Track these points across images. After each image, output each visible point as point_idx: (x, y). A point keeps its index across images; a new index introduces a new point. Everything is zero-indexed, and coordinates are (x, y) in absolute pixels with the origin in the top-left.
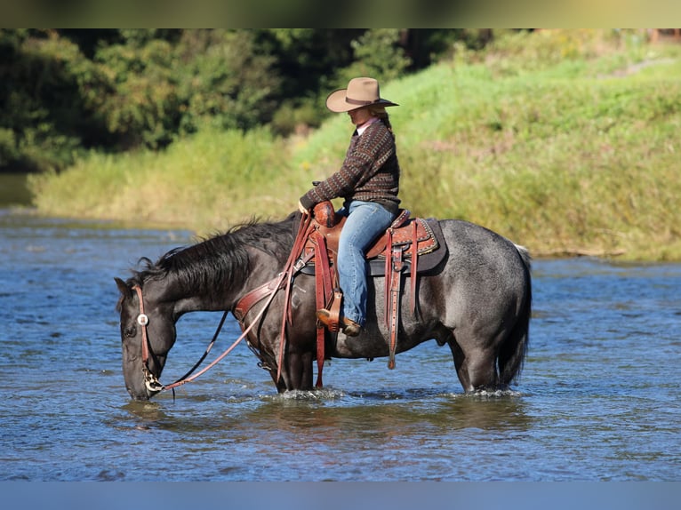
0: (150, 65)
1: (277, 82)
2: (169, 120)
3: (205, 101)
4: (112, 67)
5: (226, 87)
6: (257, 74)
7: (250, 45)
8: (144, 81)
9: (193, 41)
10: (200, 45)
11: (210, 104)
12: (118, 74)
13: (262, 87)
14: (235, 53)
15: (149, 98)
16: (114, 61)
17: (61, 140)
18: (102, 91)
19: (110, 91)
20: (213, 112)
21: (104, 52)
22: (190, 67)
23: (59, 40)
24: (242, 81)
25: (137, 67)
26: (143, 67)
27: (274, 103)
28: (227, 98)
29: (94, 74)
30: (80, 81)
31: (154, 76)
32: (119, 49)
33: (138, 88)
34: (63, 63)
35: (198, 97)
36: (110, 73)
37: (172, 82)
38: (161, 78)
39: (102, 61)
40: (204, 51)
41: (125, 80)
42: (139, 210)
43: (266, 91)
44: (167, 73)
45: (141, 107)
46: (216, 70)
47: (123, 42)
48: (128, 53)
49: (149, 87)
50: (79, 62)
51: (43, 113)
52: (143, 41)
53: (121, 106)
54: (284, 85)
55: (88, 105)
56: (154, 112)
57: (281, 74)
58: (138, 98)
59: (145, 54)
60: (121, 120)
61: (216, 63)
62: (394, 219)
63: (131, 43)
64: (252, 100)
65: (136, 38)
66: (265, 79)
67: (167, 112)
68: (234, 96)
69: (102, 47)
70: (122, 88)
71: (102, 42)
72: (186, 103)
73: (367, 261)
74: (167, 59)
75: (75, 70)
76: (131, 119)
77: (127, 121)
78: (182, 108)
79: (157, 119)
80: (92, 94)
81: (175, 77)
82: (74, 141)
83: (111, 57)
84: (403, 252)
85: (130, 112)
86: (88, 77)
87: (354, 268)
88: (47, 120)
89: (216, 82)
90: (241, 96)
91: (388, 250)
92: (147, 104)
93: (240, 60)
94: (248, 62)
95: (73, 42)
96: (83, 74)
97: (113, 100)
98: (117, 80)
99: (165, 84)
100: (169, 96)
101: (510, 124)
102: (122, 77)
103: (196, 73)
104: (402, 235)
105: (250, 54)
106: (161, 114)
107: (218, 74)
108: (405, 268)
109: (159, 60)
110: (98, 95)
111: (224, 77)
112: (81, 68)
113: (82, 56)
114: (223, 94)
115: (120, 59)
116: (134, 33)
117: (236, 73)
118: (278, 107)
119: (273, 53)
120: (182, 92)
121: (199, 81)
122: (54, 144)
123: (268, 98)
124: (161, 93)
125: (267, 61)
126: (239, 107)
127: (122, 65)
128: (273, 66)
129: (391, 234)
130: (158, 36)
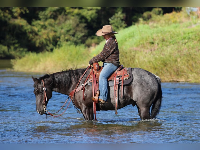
0: (48, 27)
1: (86, 31)
2: (54, 43)
3: (65, 37)
4: (37, 27)
5: (71, 32)
6: (80, 29)
7: (78, 20)
8: (46, 31)
9: (61, 19)
10: (63, 20)
11: (66, 38)
12: (39, 29)
13: (82, 33)
14: (74, 22)
15: (48, 36)
16: (37, 25)
17: (22, 49)
18: (34, 34)
19: (36, 34)
20: (67, 40)
21: (35, 23)
22: (60, 27)
23: (21, 19)
24: (76, 31)
25: (44, 27)
26: (46, 27)
27: (85, 38)
28: (71, 36)
29: (32, 29)
30: (27, 31)
31: (50, 30)
32: (39, 22)
33: (45, 33)
34: (22, 26)
35: (63, 36)
36: (36, 29)
37: (55, 32)
38: (51, 30)
39: (34, 25)
40: (64, 22)
41: (41, 31)
43: (83, 34)
44: (53, 29)
45: (46, 39)
46: (68, 28)
47: (40, 19)
48: (41, 23)
49: (48, 33)
50: (27, 26)
51: (16, 41)
52: (46, 19)
53: (40, 39)
54: (89, 32)
55: (30, 39)
56: (50, 40)
57: (88, 29)
58: (45, 36)
59: (47, 23)
60: (40, 43)
61: (68, 26)
62: (117, 69)
63: (43, 20)
64: (79, 36)
65: (44, 18)
66: (83, 31)
67: (53, 40)
68: (73, 35)
69: (33, 21)
70: (40, 33)
71: (34, 20)
72: (59, 38)
73: (108, 81)
74: (53, 24)
75: (26, 28)
76: (43, 43)
77: (42, 43)
78: (58, 39)
79: (50, 43)
80: (31, 35)
81: (56, 30)
82: (26, 50)
83: (37, 24)
84: (119, 79)
85: (42, 41)
86: (30, 30)
87: (103, 84)
88: (17, 43)
89: (68, 31)
90: (76, 36)
91: (115, 78)
92: (47, 38)
93: (75, 25)
94: (78, 25)
95: (25, 20)
96: (28, 29)
97: (37, 37)
98: (38, 31)
99: (53, 32)
100: (54, 36)
101: (156, 42)
102: (40, 30)
103: (62, 28)
104: (119, 73)
105: (78, 23)
106: (52, 41)
107: (69, 29)
108: (120, 84)
109: (51, 25)
110: (33, 36)
111: (70, 30)
112: (28, 27)
113: (28, 24)
114: (70, 35)
115: (39, 24)
116: (43, 17)
117: (74, 29)
118: (87, 39)
119: (85, 23)
120: (58, 34)
121: (63, 31)
122: (19, 50)
123: (84, 36)
124: (51, 35)
125: (83, 25)
126: (75, 39)
127: (40, 27)
128: (85, 26)
129: (116, 73)
130: (50, 18)
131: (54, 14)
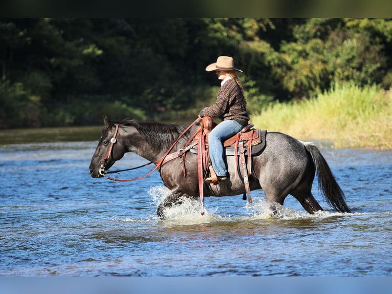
0: (311, 53)
1: (384, 59)
2: (323, 84)
3: (343, 72)
4: (289, 55)
5: (355, 64)
6: (372, 55)
7: (367, 39)
8: (308, 62)
9: (335, 38)
10: (339, 40)
11: (346, 73)
12: (293, 59)
13: (376, 63)
14: (359, 44)
15: (311, 72)
16: (291, 51)
17: (263, 97)
18: (285, 69)
19: (290, 69)
20: (348, 78)
21: (285, 47)
22: (334, 52)
23: (259, 41)
24: (364, 60)
25: (304, 54)
26: (307, 54)
27: (383, 72)
28: (355, 71)
29: (280, 59)
30: (272, 64)
31: (314, 59)
32: (293, 45)
33: (305, 66)
34: (263, 54)
35: (339, 70)
36: (288, 59)
37: (324, 62)
38: (318, 60)
39: (284, 52)
40: (341, 44)
41: (297, 62)
42: (304, 133)
43: (378, 65)
44: (321, 57)
45: (307, 77)
46: (349, 54)
47: (295, 41)
48: (299, 47)
49: (311, 65)
50: (271, 53)
51: (251, 83)
52: (307, 40)
53: (296, 77)
54: (388, 62)
55: (277, 77)
56: (314, 79)
57: (386, 55)
58: (305, 72)
59: (308, 47)
60: (296, 85)
61: (349, 50)
63: (300, 41)
64: (370, 70)
65: (303, 38)
66: (377, 59)
67: (321, 79)
68: (359, 69)
69: (284, 44)
70: (296, 67)
71: (283, 42)
72: (333, 74)
74: (321, 49)
75: (269, 58)
76: (302, 83)
77: (299, 85)
78: (330, 77)
79: (316, 84)
80: (279, 70)
81: (326, 59)
82: (271, 98)
83: (289, 49)
85: (301, 80)
86: (276, 61)
88: (255, 86)
89: (349, 61)
90: (364, 69)
92: (310, 75)
93: (362, 48)
94: (367, 49)
95: (267, 42)
96: (273, 60)
97: (292, 74)
98: (293, 62)
99: (320, 63)
100: (322, 70)
102: (296, 60)
103: (337, 56)
105: (368, 44)
106: (319, 81)
107: (350, 57)
109: (316, 50)
110: (282, 72)
111: (354, 57)
112: (272, 57)
113: (272, 50)
114: (353, 68)
115: (294, 50)
116: (302, 35)
117: (360, 55)
118: (385, 74)
119: (381, 43)
120: (330, 67)
121: (339, 61)
122: (259, 100)
123: (379, 69)
124: (318, 68)
125: (378, 48)
126: (363, 75)
127: (295, 54)
128: (382, 50)
130: (315, 36)
131: (323, 29)
